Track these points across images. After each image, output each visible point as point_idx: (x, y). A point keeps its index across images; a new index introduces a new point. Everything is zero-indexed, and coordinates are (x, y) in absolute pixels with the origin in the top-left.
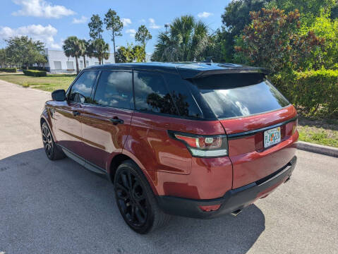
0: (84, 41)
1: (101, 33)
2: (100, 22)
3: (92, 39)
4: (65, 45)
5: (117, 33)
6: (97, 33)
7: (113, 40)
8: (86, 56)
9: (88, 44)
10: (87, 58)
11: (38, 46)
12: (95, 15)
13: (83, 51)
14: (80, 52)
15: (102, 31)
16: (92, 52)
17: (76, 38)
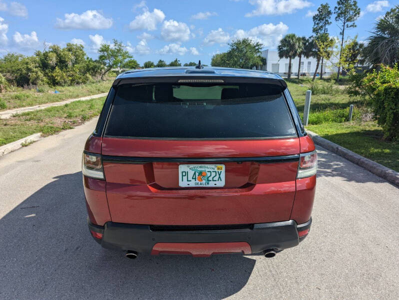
0: (304, 39)
1: (327, 26)
2: (329, 13)
3: (314, 35)
4: (280, 45)
5: (350, 23)
6: (322, 27)
7: (342, 34)
8: (302, 56)
9: (308, 41)
10: (304, 59)
11: (257, 48)
12: (324, 4)
13: (299, 51)
14: (296, 52)
15: (329, 23)
16: (311, 51)
17: (294, 36)
